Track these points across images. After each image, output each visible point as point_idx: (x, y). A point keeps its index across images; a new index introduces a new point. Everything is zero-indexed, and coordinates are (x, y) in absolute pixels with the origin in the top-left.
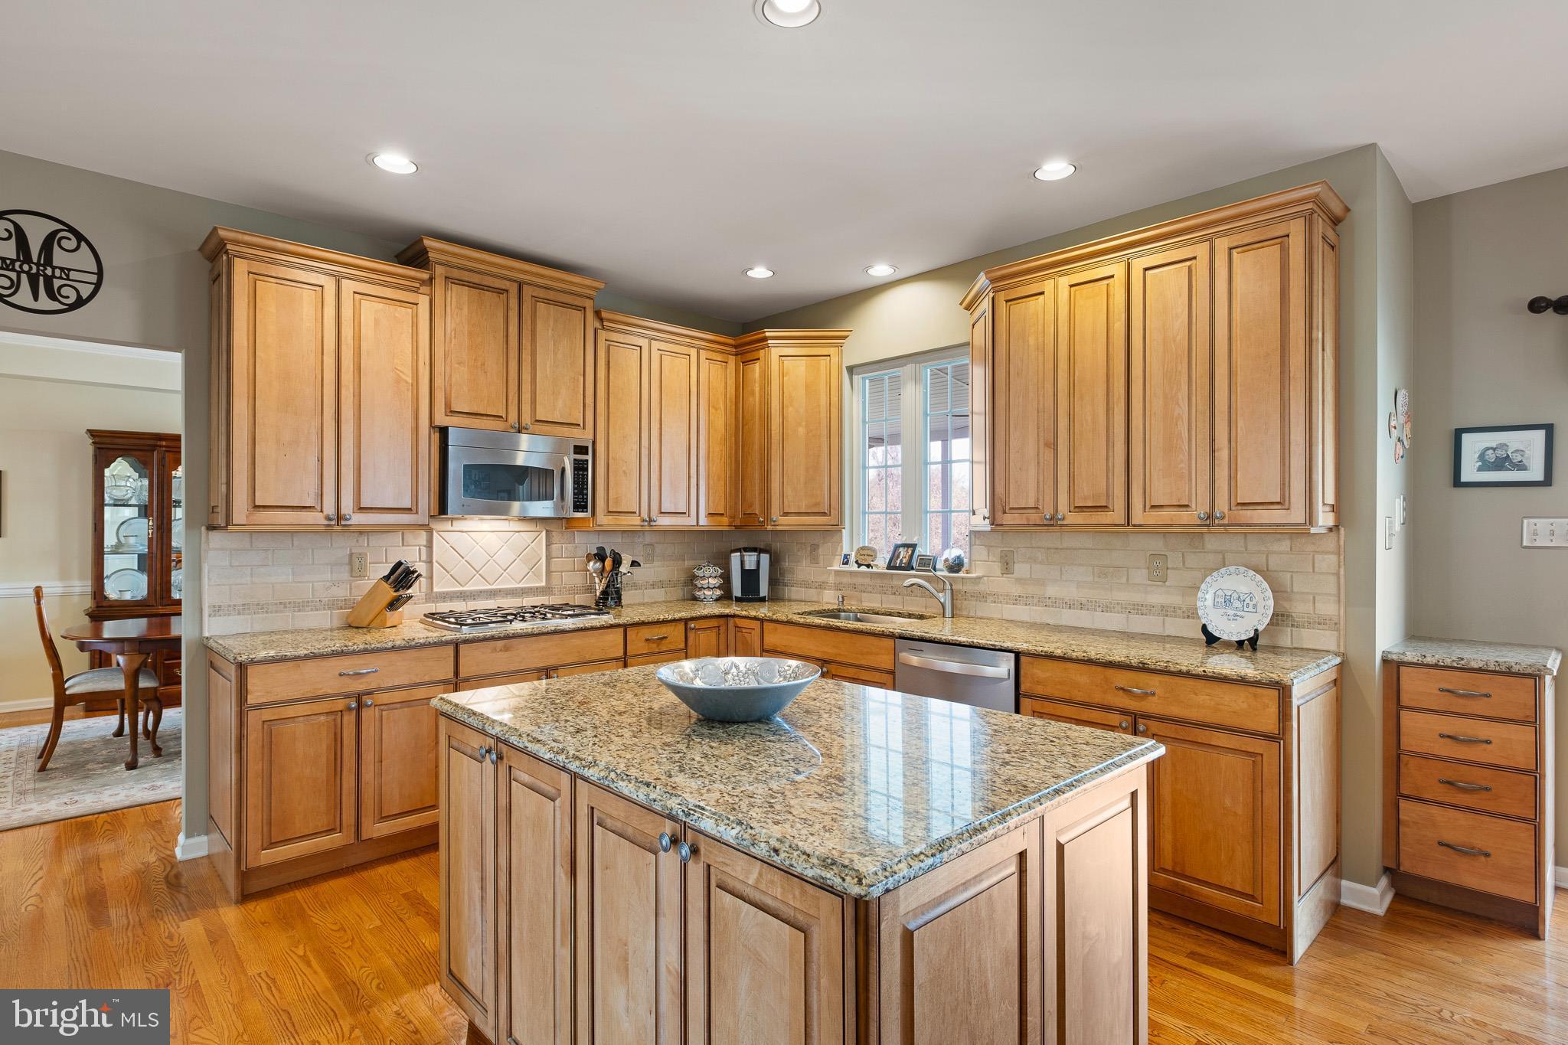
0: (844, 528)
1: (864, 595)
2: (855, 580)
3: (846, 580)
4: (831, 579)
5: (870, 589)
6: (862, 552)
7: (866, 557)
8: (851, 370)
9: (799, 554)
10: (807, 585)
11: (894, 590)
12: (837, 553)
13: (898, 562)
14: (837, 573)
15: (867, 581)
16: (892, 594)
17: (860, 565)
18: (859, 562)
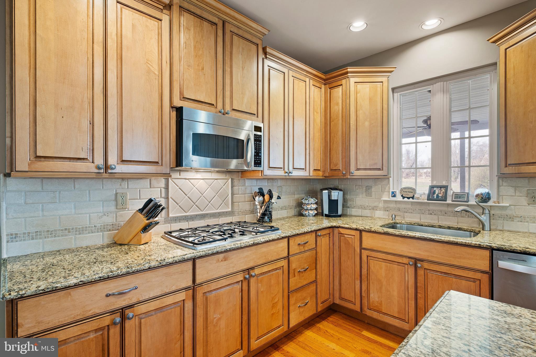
0: (391, 177)
1: (406, 214)
2: (398, 206)
3: (392, 205)
4: (381, 205)
5: (410, 211)
6: (404, 190)
7: (408, 193)
8: (393, 89)
9: (358, 191)
10: (363, 207)
11: (430, 212)
12: (386, 191)
13: (435, 196)
14: (385, 202)
15: (409, 206)
16: (429, 214)
17: (404, 198)
18: (404, 196)
